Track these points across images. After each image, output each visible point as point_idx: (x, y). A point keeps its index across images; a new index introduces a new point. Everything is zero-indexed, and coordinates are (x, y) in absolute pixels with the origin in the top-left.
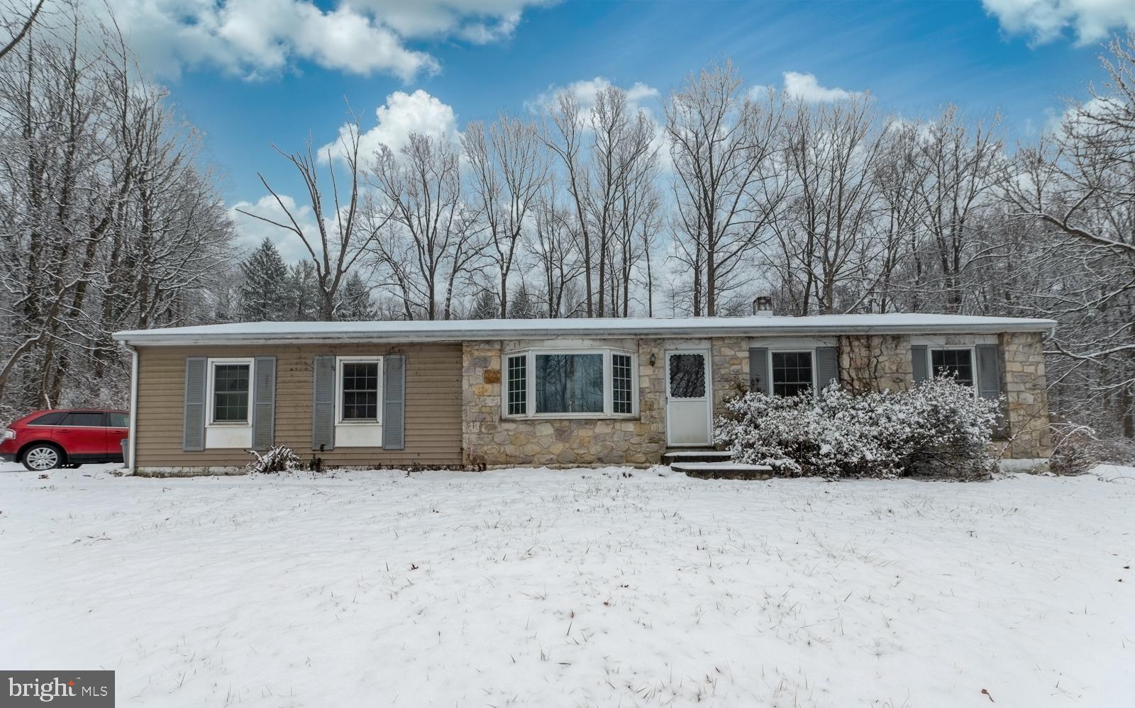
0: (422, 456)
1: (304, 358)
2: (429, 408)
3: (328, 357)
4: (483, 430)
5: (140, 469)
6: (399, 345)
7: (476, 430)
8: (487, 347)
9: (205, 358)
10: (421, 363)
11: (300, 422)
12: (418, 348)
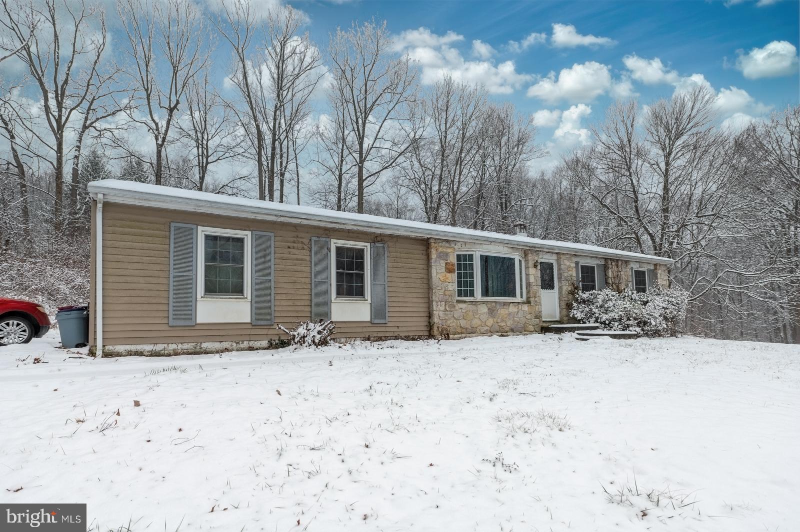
0: (400, 329)
1: (301, 238)
2: (404, 290)
3: (324, 239)
4: (447, 308)
5: (107, 348)
6: (380, 235)
7: (442, 308)
8: (447, 245)
9: (195, 226)
10: (397, 253)
11: (298, 297)
12: (395, 239)
